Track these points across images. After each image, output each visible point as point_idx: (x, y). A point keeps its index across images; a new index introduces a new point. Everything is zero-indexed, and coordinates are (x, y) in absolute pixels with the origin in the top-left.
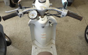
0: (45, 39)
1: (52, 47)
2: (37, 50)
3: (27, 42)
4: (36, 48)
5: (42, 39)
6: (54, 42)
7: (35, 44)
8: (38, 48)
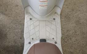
0: (45, 8)
1: (54, 19)
2: (32, 22)
3: (17, 6)
4: (31, 19)
5: (40, 7)
6: (59, 11)
7: (30, 13)
8: (33, 19)
